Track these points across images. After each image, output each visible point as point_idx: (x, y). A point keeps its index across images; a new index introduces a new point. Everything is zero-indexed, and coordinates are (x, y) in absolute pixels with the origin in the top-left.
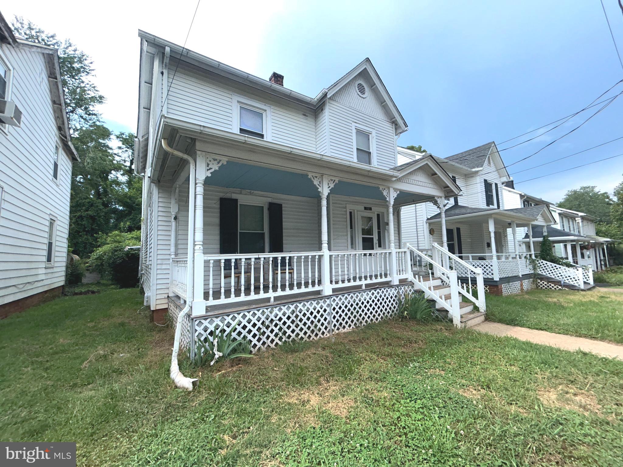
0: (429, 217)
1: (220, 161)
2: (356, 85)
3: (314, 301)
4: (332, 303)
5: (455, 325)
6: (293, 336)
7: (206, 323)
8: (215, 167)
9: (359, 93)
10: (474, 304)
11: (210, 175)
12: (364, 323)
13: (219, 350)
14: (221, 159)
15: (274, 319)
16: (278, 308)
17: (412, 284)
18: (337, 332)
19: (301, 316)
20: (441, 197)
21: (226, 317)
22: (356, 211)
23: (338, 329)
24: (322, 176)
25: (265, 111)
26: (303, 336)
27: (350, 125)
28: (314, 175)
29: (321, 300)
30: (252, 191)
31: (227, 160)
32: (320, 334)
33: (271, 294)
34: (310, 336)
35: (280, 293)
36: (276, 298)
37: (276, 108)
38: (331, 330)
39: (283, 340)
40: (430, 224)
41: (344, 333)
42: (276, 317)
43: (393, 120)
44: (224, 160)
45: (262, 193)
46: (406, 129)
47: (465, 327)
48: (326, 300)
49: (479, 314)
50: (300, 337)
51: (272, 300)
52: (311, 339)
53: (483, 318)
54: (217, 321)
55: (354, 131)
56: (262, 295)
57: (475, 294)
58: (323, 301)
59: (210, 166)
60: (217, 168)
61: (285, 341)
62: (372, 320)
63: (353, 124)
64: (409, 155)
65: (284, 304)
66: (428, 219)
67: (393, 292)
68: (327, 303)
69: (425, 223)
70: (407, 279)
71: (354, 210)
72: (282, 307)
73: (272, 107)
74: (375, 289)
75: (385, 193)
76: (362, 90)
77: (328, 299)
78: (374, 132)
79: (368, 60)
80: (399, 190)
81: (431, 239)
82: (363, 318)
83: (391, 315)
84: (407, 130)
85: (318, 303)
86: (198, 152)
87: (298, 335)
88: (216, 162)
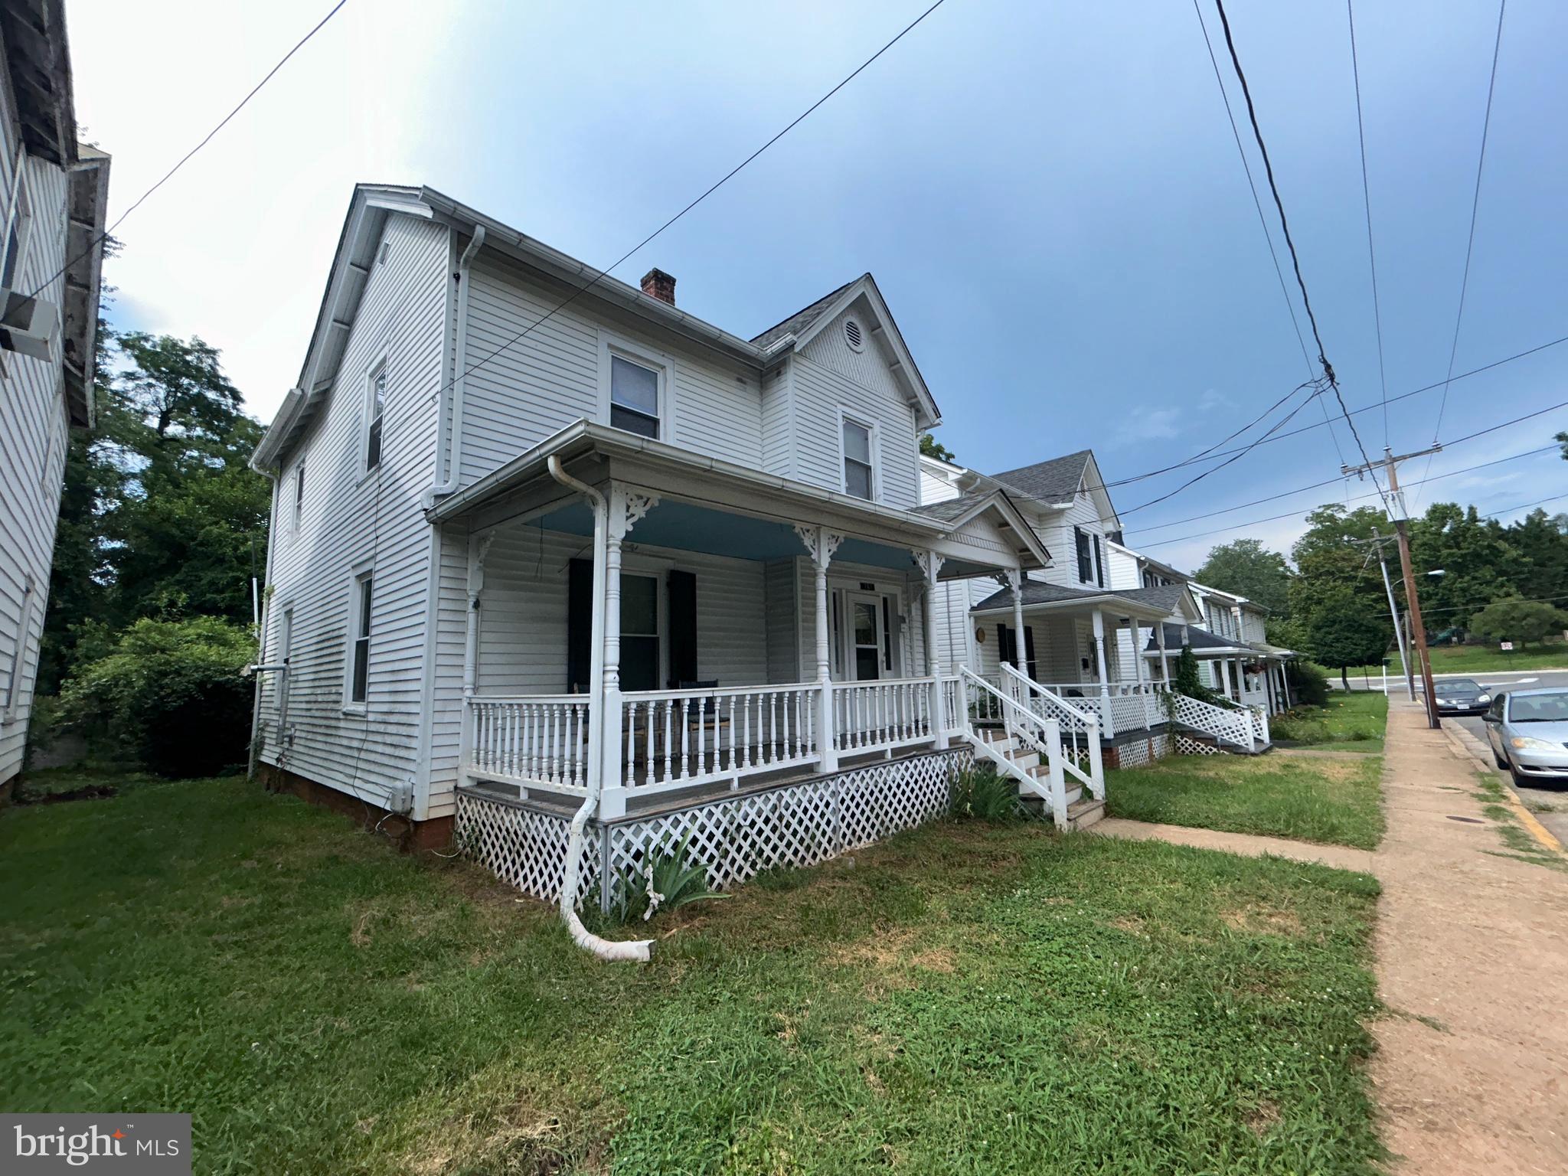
0: (975, 604)
1: (648, 499)
2: (845, 325)
3: (810, 784)
4: (839, 788)
5: (1058, 827)
6: (775, 857)
7: (628, 833)
8: (640, 512)
9: (850, 342)
10: (1084, 785)
11: (630, 529)
12: (893, 830)
13: (657, 890)
14: (649, 495)
15: (742, 823)
16: (748, 801)
17: (970, 747)
18: (848, 848)
19: (787, 814)
20: (1014, 570)
21: (662, 821)
22: (844, 591)
23: (850, 843)
24: (818, 529)
25: (663, 367)
26: (793, 858)
27: (833, 408)
28: (806, 526)
29: (821, 782)
30: (636, 545)
31: (660, 497)
32: (820, 855)
33: (733, 773)
34: (803, 858)
35: (748, 770)
36: (744, 781)
37: (684, 363)
38: (838, 846)
39: (758, 867)
40: (977, 619)
41: (861, 851)
42: (745, 820)
43: (914, 400)
44: (655, 498)
45: (656, 548)
46: (937, 421)
47: (1075, 828)
48: (830, 782)
49: (1095, 804)
50: (786, 860)
51: (736, 783)
52: (806, 863)
53: (1100, 812)
54: (647, 829)
55: (841, 422)
56: (718, 775)
57: (1086, 767)
58: (824, 784)
59: (631, 511)
60: (643, 515)
61: (761, 868)
62: (906, 822)
63: (840, 406)
64: (933, 469)
65: (759, 793)
66: (973, 609)
67: (939, 764)
68: (830, 790)
69: (967, 617)
70: (960, 737)
71: (841, 590)
72: (756, 799)
73: (677, 360)
74: (910, 759)
75: (921, 563)
76: (854, 336)
77: (832, 780)
78: (877, 425)
79: (869, 277)
80: (943, 555)
81: (980, 651)
82: (892, 819)
83: (938, 813)
84: (939, 424)
85: (815, 790)
86: (614, 483)
87: (783, 855)
88: (641, 502)
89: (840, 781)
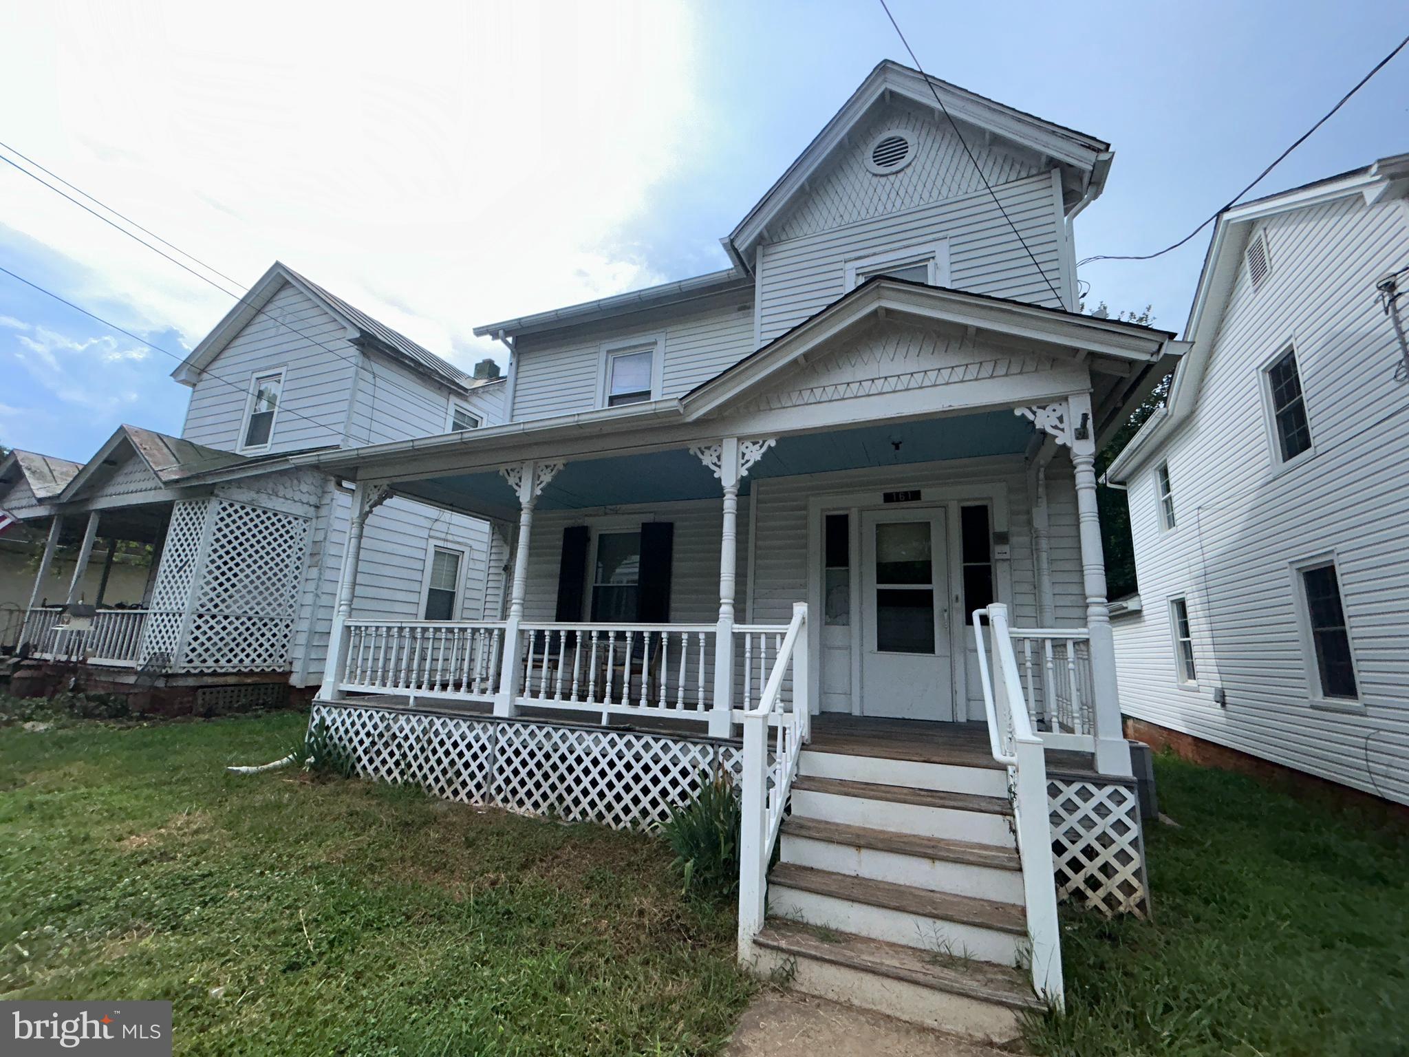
89: (500, 727)
